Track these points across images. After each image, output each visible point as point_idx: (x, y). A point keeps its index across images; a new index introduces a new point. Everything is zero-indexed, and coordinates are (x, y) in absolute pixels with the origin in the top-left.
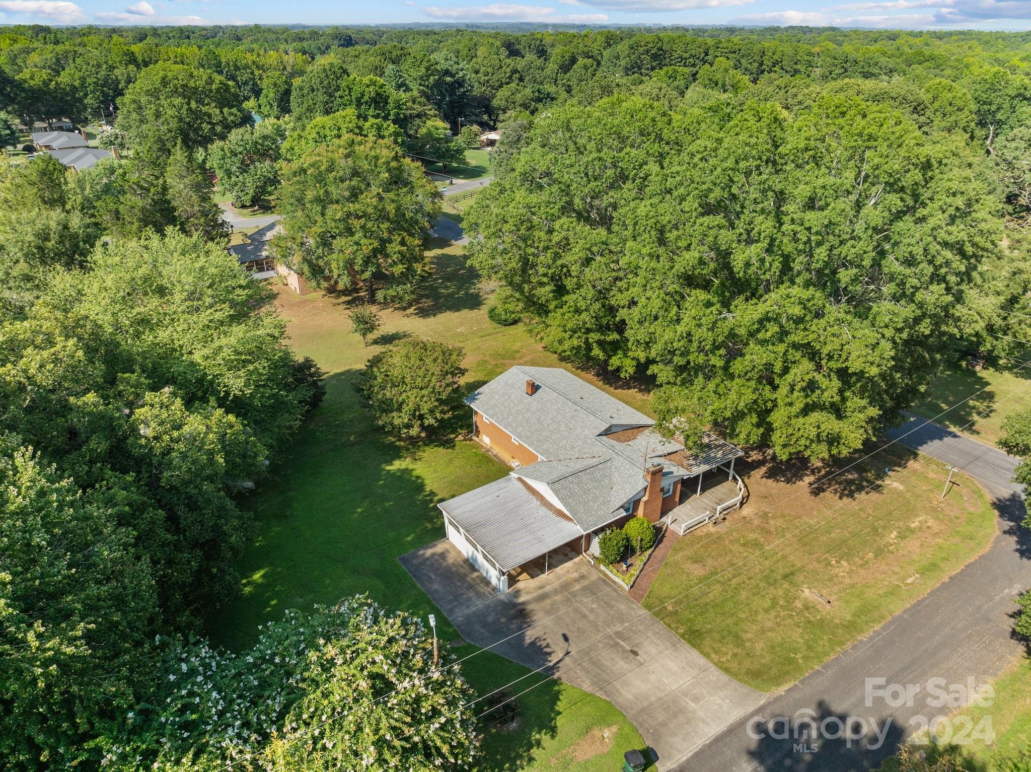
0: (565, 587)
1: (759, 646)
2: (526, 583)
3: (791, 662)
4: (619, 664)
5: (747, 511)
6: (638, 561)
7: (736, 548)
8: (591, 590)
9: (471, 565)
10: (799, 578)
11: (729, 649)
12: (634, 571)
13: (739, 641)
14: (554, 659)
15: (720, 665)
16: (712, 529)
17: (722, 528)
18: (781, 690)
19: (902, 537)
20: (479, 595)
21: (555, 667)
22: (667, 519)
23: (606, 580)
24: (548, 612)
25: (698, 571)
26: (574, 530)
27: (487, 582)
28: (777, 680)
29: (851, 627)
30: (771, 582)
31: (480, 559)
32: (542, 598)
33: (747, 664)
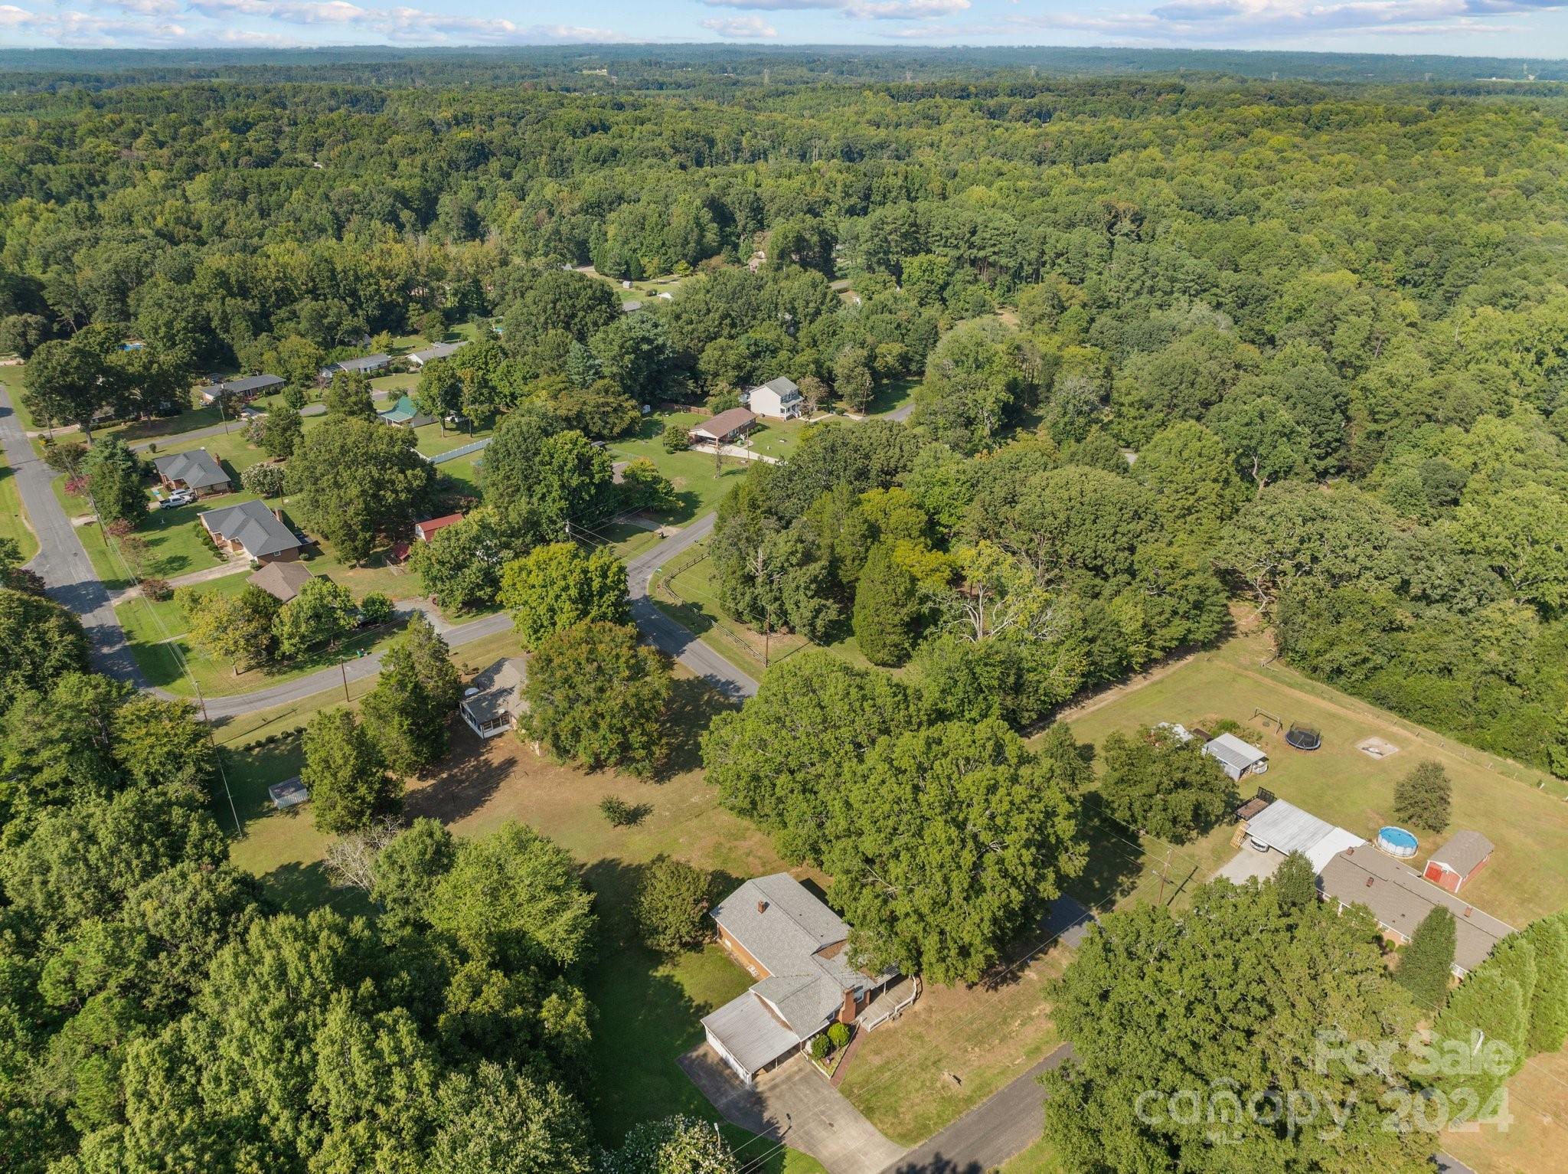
0: (789, 1078)
1: (908, 1117)
2: (763, 1077)
3: (925, 1126)
4: (822, 1133)
5: (918, 1006)
6: (837, 1055)
7: (906, 1040)
8: (805, 1080)
9: (725, 1063)
10: (943, 1063)
11: (890, 1119)
12: (835, 1064)
13: (896, 1114)
14: (781, 1132)
15: (882, 1131)
16: (891, 1024)
17: (898, 1023)
18: (916, 1146)
19: (1023, 1024)
20: (733, 1087)
21: (782, 1138)
22: (860, 1018)
23: (816, 1072)
24: (778, 1098)
25: (877, 1061)
26: (794, 1039)
27: (736, 1075)
28: (915, 1140)
29: (969, 1100)
30: (924, 1068)
31: (732, 1061)
32: (774, 1087)
33: (899, 1129)
